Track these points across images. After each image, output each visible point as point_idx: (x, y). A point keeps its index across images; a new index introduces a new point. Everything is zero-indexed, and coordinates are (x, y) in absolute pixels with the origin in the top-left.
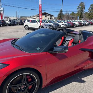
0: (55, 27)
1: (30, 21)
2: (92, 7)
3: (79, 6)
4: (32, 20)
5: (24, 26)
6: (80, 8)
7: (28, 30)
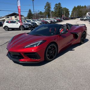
0: (33, 25)
1: (10, 22)
2: (56, 7)
3: (46, 6)
4: (11, 21)
5: (4, 27)
6: (47, 8)
7: (8, 30)
